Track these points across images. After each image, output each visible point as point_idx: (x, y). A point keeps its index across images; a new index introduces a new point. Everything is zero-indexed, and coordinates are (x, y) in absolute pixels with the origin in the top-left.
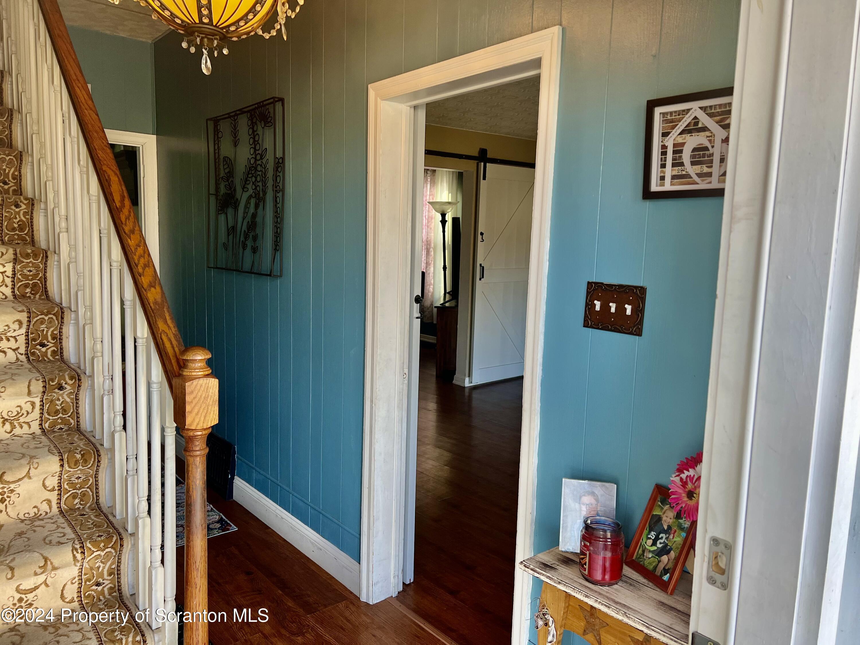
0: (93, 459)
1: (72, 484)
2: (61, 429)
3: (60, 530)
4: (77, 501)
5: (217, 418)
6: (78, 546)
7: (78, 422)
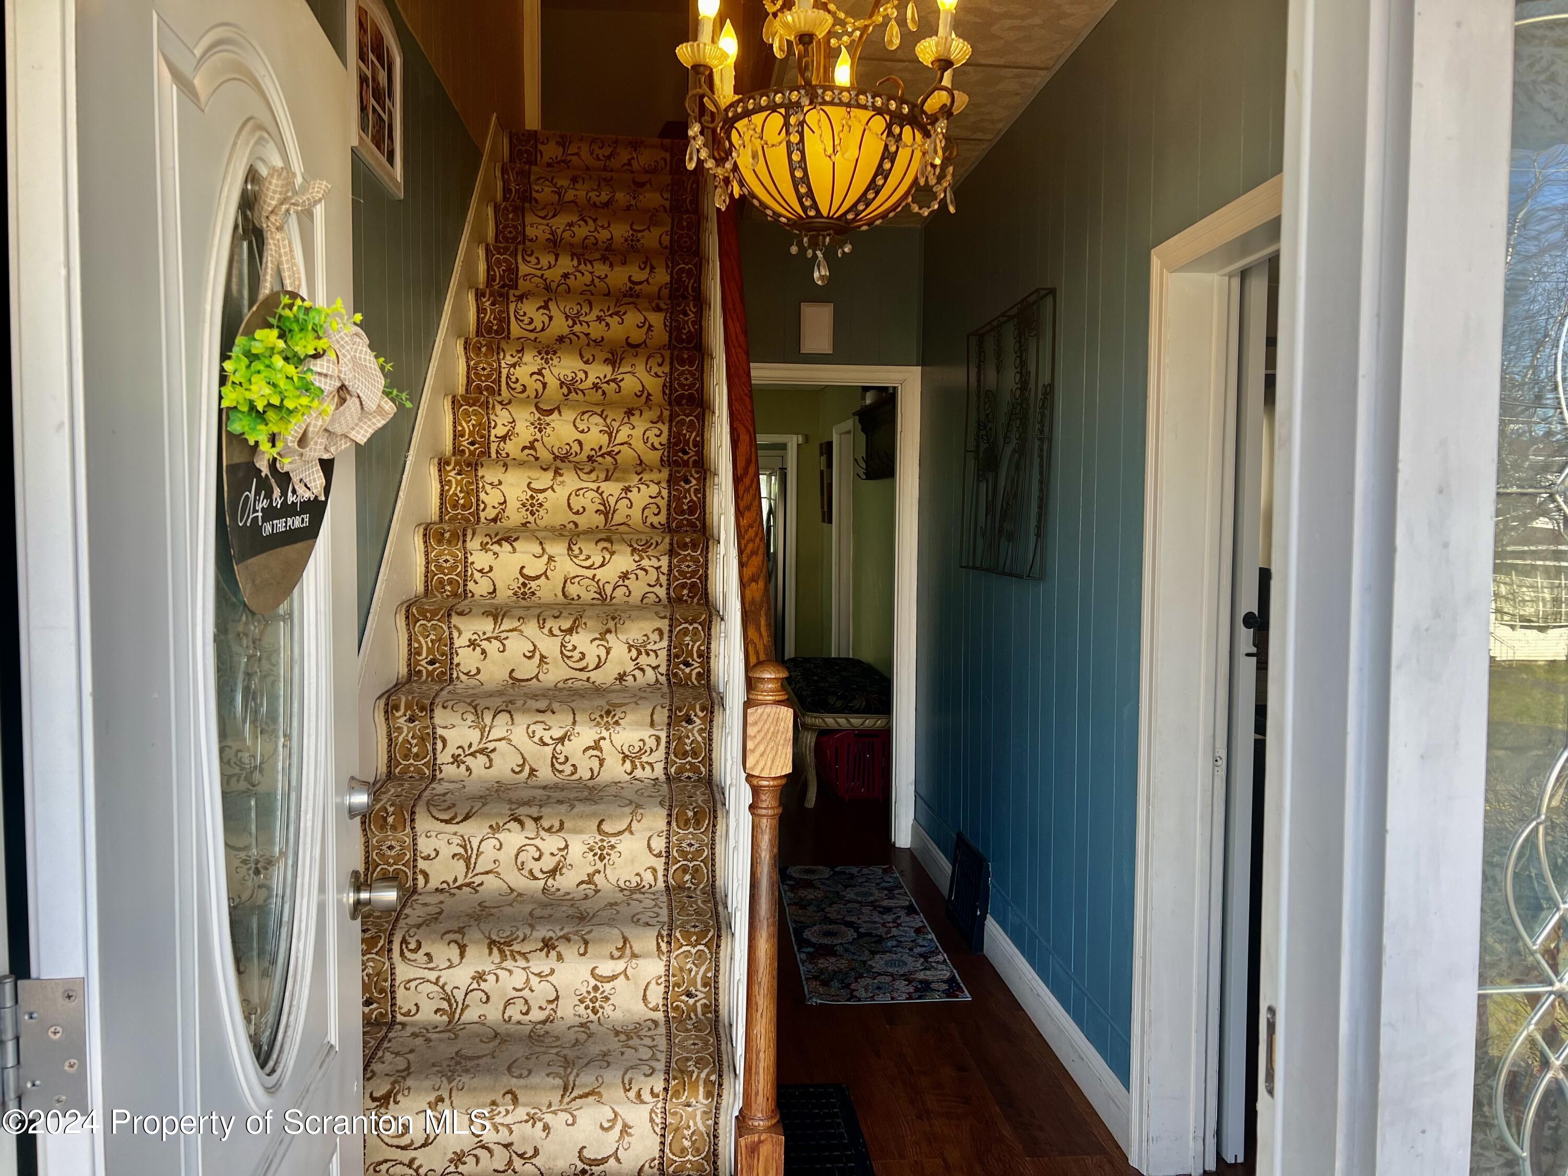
0: (707, 821)
1: (683, 853)
2: (689, 778)
3: (656, 909)
4: (687, 877)
5: (790, 764)
6: (665, 933)
7: (710, 771)
